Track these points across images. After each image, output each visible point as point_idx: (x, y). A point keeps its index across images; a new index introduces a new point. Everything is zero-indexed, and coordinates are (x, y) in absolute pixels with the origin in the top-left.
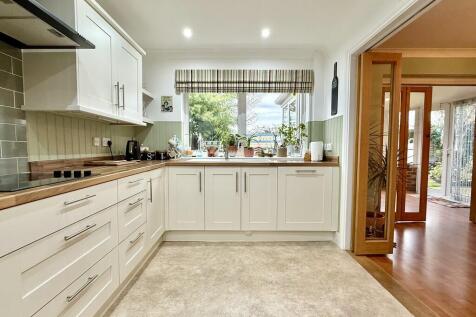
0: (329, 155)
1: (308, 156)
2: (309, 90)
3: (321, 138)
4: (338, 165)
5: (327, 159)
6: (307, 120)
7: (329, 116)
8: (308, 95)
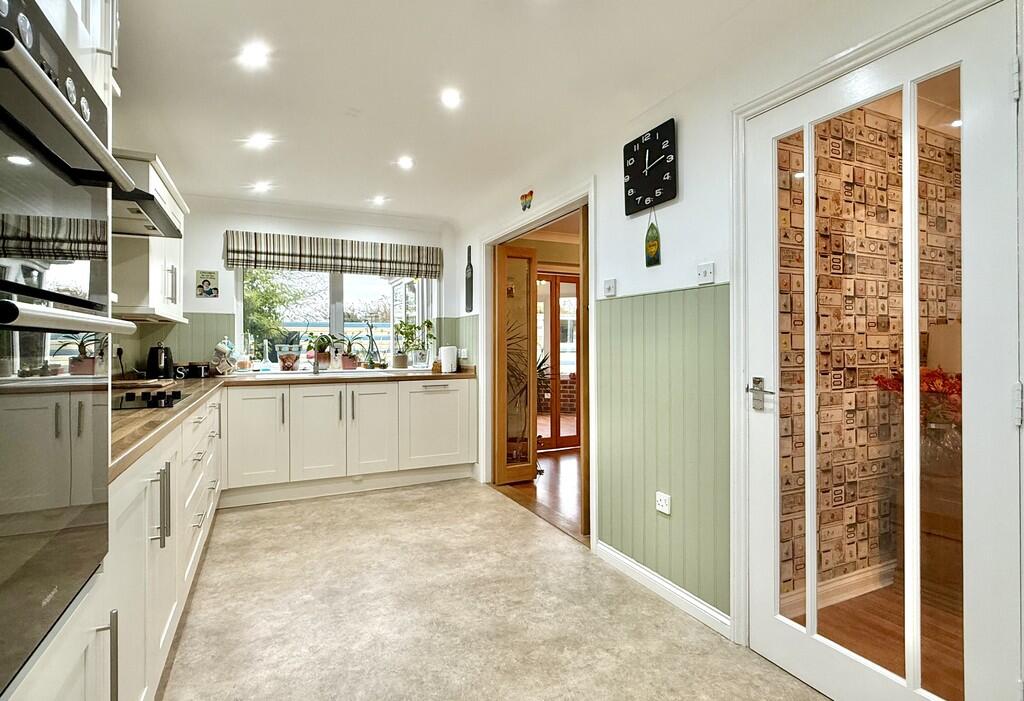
0: (464, 364)
1: (437, 366)
2: (437, 274)
3: (454, 342)
4: (475, 376)
5: (461, 370)
6: (435, 316)
7: (463, 313)
8: (435, 281)
